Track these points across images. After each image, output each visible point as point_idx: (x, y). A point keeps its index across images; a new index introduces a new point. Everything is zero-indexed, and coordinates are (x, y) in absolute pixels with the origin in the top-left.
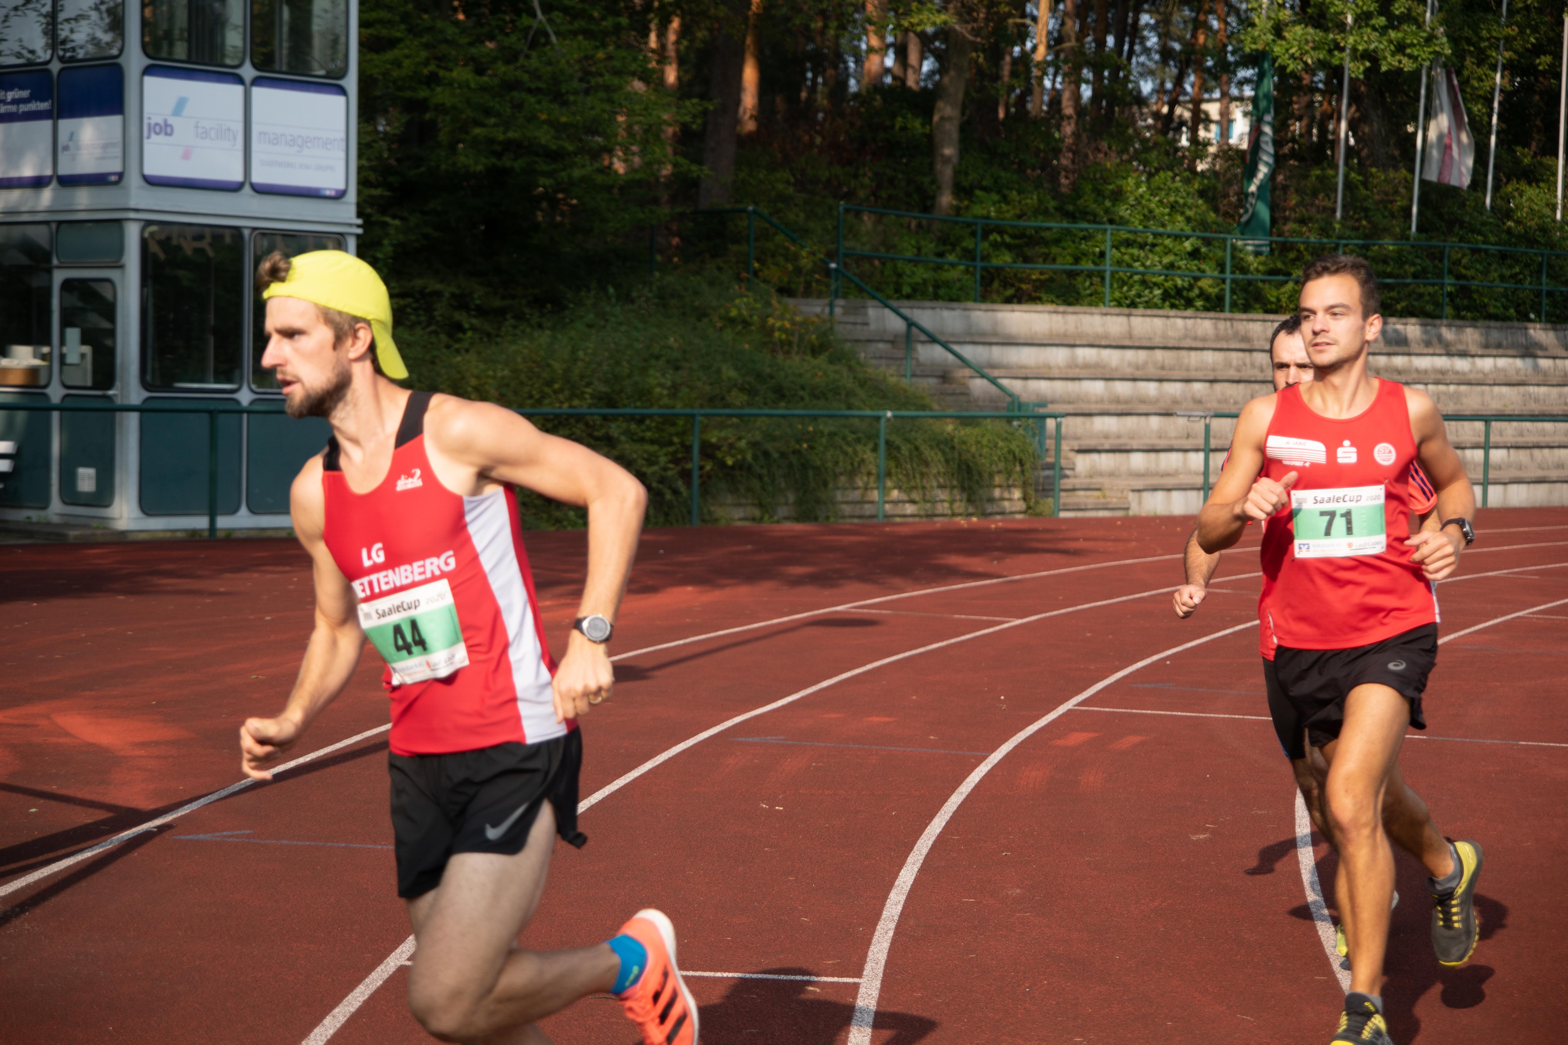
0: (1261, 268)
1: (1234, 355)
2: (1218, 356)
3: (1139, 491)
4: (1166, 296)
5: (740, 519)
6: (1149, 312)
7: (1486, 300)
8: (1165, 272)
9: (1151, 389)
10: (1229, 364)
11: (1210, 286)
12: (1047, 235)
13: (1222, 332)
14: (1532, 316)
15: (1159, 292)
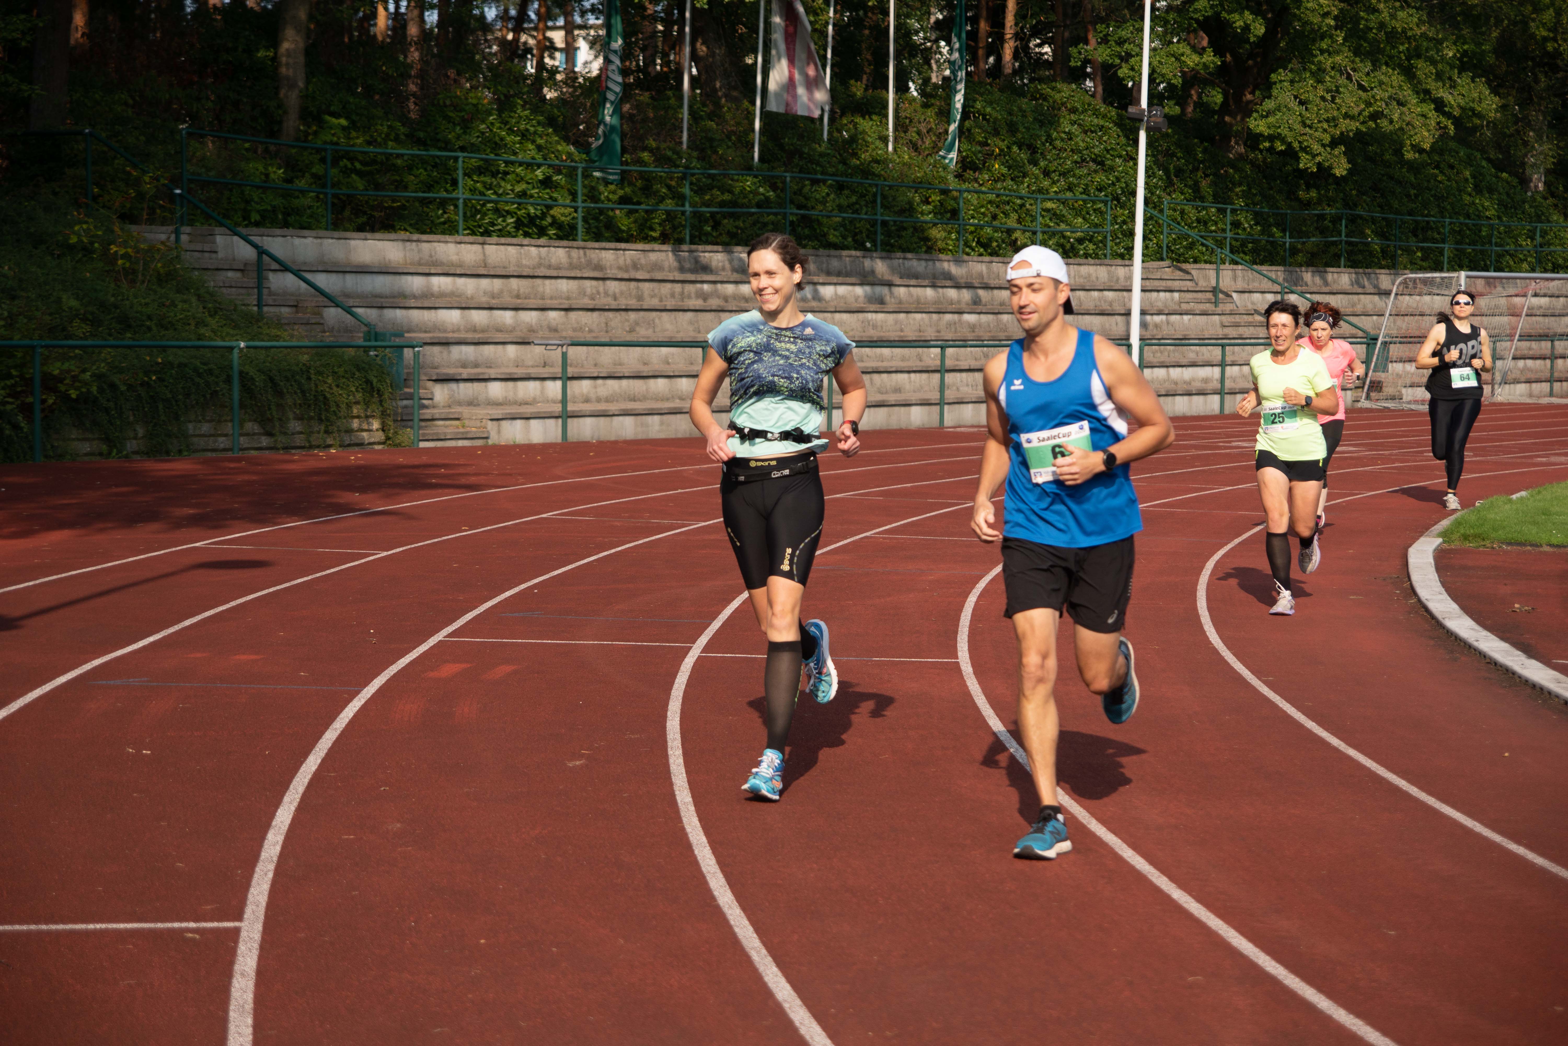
0: (611, 196)
1: (588, 283)
2: (573, 284)
3: (498, 420)
4: (519, 224)
5: (86, 455)
6: (503, 240)
7: (825, 230)
8: (517, 200)
9: (507, 317)
10: (583, 293)
11: (563, 215)
12: (399, 162)
13: (575, 260)
14: (868, 245)
15: (512, 220)
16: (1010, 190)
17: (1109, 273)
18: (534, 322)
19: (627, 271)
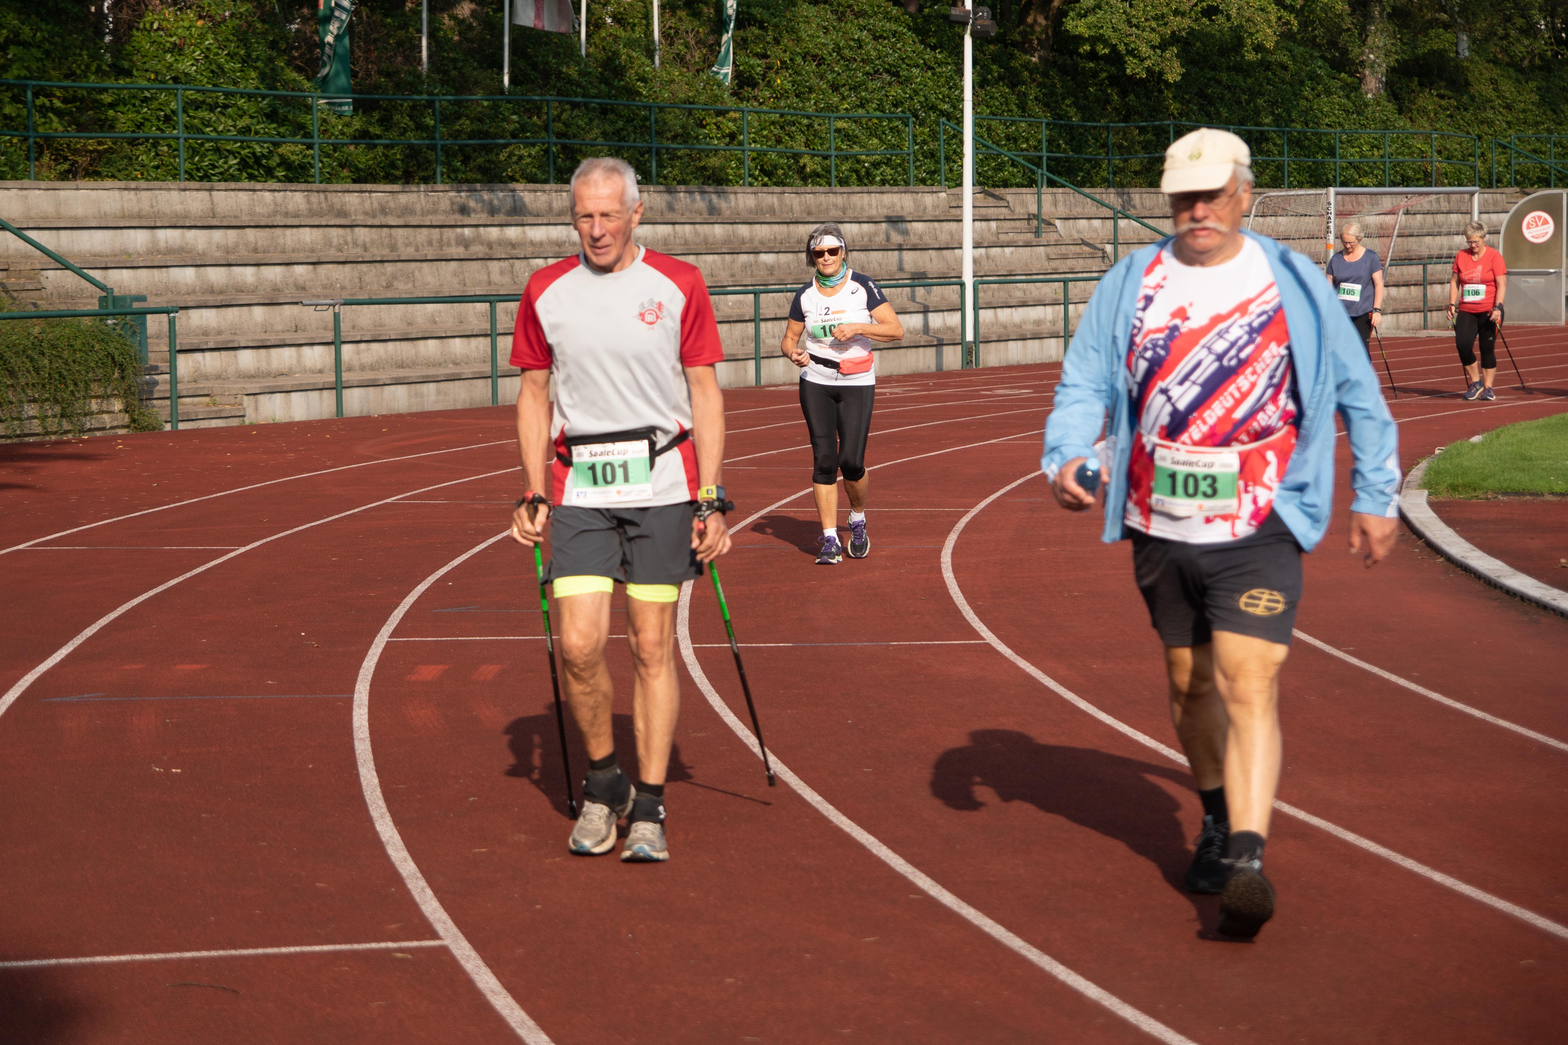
1: (334, 232)
2: (317, 233)
3: (254, 394)
4: (244, 165)
6: (233, 185)
8: (240, 137)
9: (248, 274)
10: (329, 243)
11: (293, 153)
12: (107, 98)
13: (315, 206)
15: (235, 161)
16: (795, 109)
17: (915, 201)
18: (278, 279)
19: (374, 217)
